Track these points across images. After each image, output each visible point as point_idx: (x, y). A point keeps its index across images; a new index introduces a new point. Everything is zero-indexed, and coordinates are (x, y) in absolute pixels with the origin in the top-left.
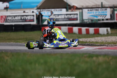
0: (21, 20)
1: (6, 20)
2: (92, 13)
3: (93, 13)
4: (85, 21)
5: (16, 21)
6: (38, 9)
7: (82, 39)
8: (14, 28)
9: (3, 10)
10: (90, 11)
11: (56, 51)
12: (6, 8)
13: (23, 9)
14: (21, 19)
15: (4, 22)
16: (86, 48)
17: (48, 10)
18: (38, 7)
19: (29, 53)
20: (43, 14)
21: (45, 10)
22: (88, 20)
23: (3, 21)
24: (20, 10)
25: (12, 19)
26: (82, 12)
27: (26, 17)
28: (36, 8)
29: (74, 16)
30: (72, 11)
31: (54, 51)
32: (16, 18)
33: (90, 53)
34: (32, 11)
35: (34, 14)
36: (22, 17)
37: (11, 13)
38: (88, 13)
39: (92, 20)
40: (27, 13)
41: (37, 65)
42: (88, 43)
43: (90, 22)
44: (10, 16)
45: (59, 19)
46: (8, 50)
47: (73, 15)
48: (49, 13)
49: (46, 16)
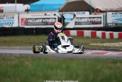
0: (42, 24)
1: (27, 23)
2: (116, 16)
3: (118, 16)
4: (109, 25)
5: (37, 24)
6: (60, 11)
7: (106, 43)
8: (34, 31)
9: (23, 12)
10: (115, 15)
11: (78, 56)
12: (27, 11)
13: (44, 11)
14: (42, 22)
15: (24, 25)
16: (110, 53)
17: (70, 13)
18: (60, 9)
19: (51, 58)
20: (65, 17)
21: (67, 13)
22: (113, 24)
23: (24, 23)
24: (41, 12)
25: (33, 22)
26: (106, 15)
27: (47, 20)
28: (58, 11)
29: (98, 20)
30: (95, 14)
31: (76, 56)
32: (37, 21)
33: (114, 59)
34: (53, 13)
35: (56, 17)
36: (43, 20)
37: (32, 16)
38: (112, 16)
39: (116, 24)
40: (49, 15)
41: (59, 71)
42: (112, 48)
43: (115, 26)
44: (31, 19)
45: (82, 22)
46: (29, 54)
47: (97, 18)
48: (71, 16)
49: (68, 19)
